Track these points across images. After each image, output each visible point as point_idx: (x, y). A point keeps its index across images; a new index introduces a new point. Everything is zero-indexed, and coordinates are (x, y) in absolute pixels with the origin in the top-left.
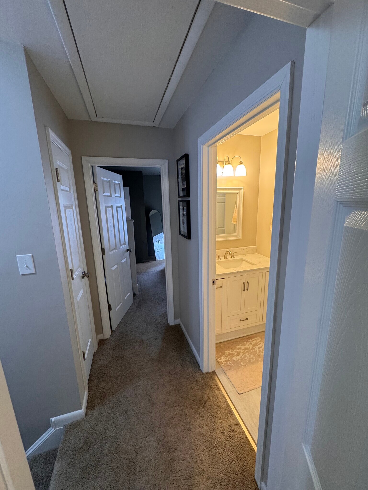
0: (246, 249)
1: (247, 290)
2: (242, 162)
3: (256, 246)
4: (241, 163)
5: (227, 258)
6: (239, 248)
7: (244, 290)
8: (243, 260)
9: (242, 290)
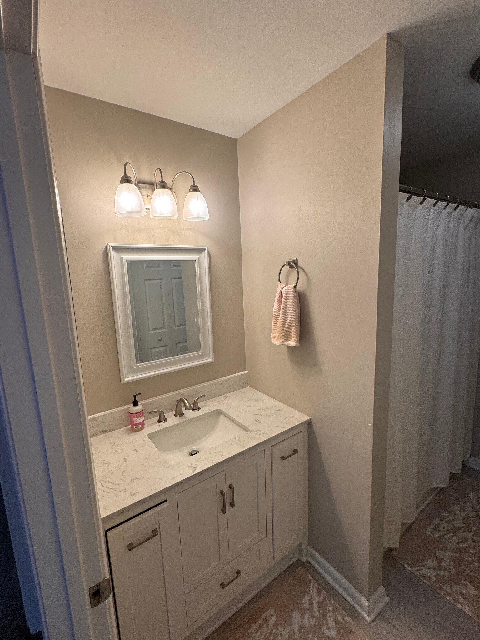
0: (226, 381)
1: (232, 504)
2: (196, 186)
3: (247, 372)
4: (195, 188)
5: (181, 415)
6: (209, 383)
7: (223, 511)
8: (219, 413)
9: (219, 509)
